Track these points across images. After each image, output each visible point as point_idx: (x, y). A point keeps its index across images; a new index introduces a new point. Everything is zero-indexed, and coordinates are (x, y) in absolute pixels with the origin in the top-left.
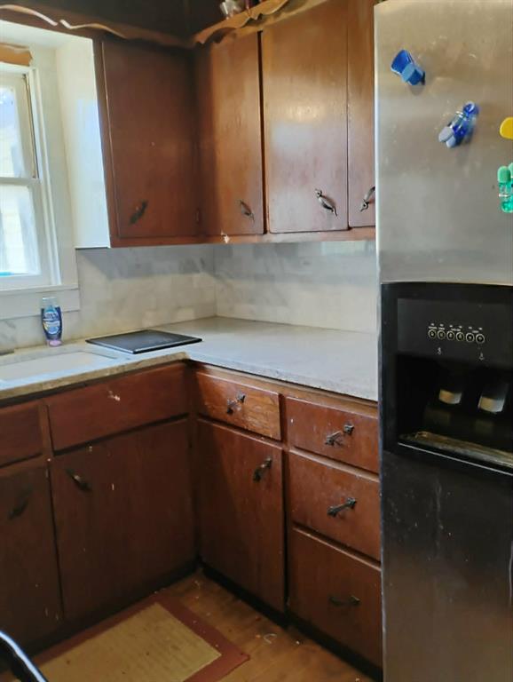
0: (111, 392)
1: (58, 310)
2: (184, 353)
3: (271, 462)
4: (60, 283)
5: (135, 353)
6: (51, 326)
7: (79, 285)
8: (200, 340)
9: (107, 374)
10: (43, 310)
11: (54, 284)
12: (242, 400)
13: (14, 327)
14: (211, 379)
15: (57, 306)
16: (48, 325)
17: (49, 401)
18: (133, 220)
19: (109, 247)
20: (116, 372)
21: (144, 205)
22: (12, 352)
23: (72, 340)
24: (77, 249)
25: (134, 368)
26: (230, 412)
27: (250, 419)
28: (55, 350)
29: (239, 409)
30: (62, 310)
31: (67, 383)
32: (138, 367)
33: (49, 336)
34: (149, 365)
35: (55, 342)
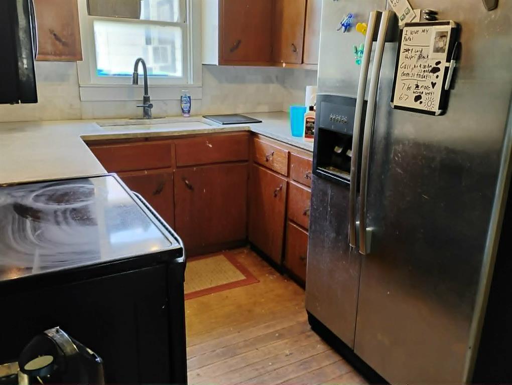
0: (207, 142)
1: (189, 97)
2: (249, 127)
3: (282, 187)
4: (192, 83)
5: (223, 124)
6: (185, 106)
7: (203, 85)
8: (261, 122)
9: (206, 132)
10: (182, 97)
11: (189, 83)
12: (273, 154)
13: (166, 104)
14: (261, 142)
15: (189, 95)
16: (183, 105)
17: (176, 141)
18: (232, 51)
19: (217, 64)
20: (210, 132)
21: (239, 42)
22: (165, 118)
23: (196, 115)
24: (203, 64)
25: (220, 131)
26: (267, 160)
27: (275, 165)
28: (186, 119)
29: (271, 159)
30: (191, 98)
31: (185, 134)
32: (222, 131)
33: (183, 111)
34: (229, 131)
35: (187, 115)
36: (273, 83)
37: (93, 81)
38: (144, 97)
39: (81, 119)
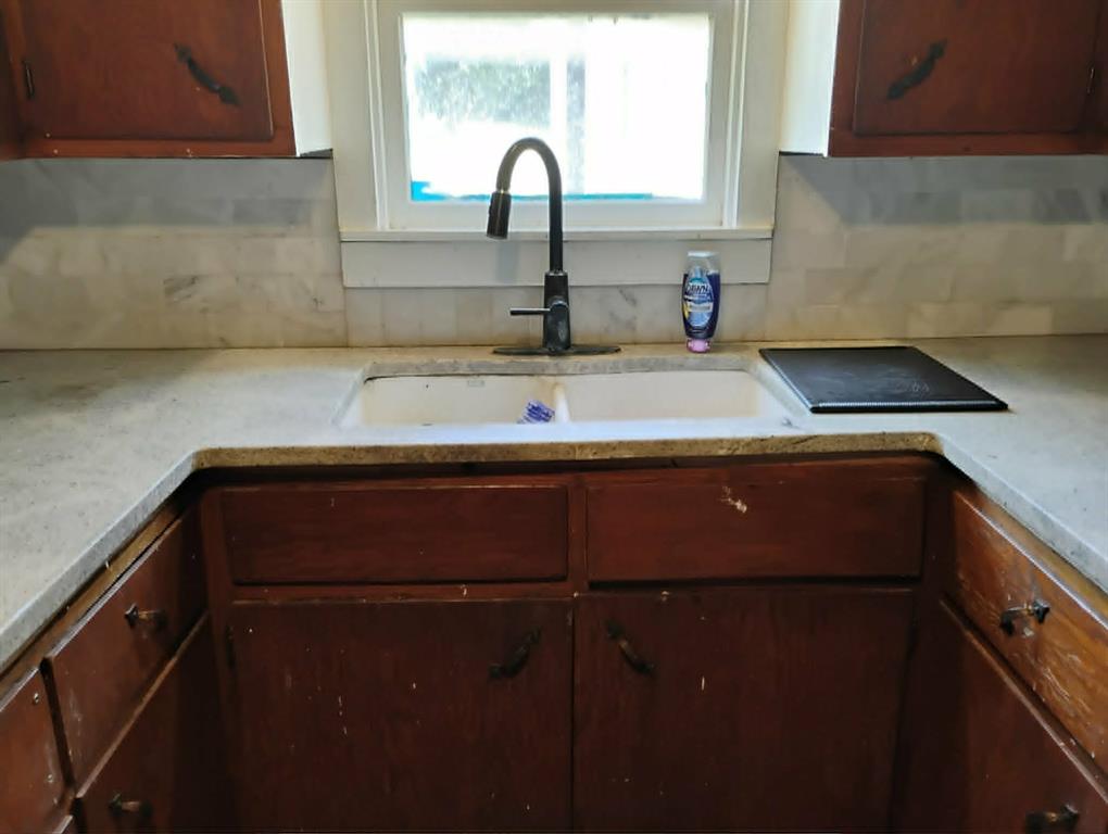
0: (728, 491)
1: (715, 281)
2: (932, 437)
4: (734, 225)
5: (816, 410)
6: (701, 315)
7: (773, 232)
8: (1001, 407)
10: (686, 276)
11: (726, 226)
12: (1041, 615)
13: (634, 302)
15: (711, 272)
16: (690, 307)
17: (592, 481)
18: (897, 91)
19: (826, 155)
21: (935, 53)
22: (618, 350)
24: (781, 153)
25: (790, 450)
26: (1009, 628)
28: (693, 359)
29: (1029, 633)
30: (724, 280)
31: (625, 454)
32: (799, 449)
33: (690, 330)
34: (832, 448)
35: (699, 345)
36: (1084, 218)
37: (384, 222)
38: (547, 277)
39: (347, 346)
